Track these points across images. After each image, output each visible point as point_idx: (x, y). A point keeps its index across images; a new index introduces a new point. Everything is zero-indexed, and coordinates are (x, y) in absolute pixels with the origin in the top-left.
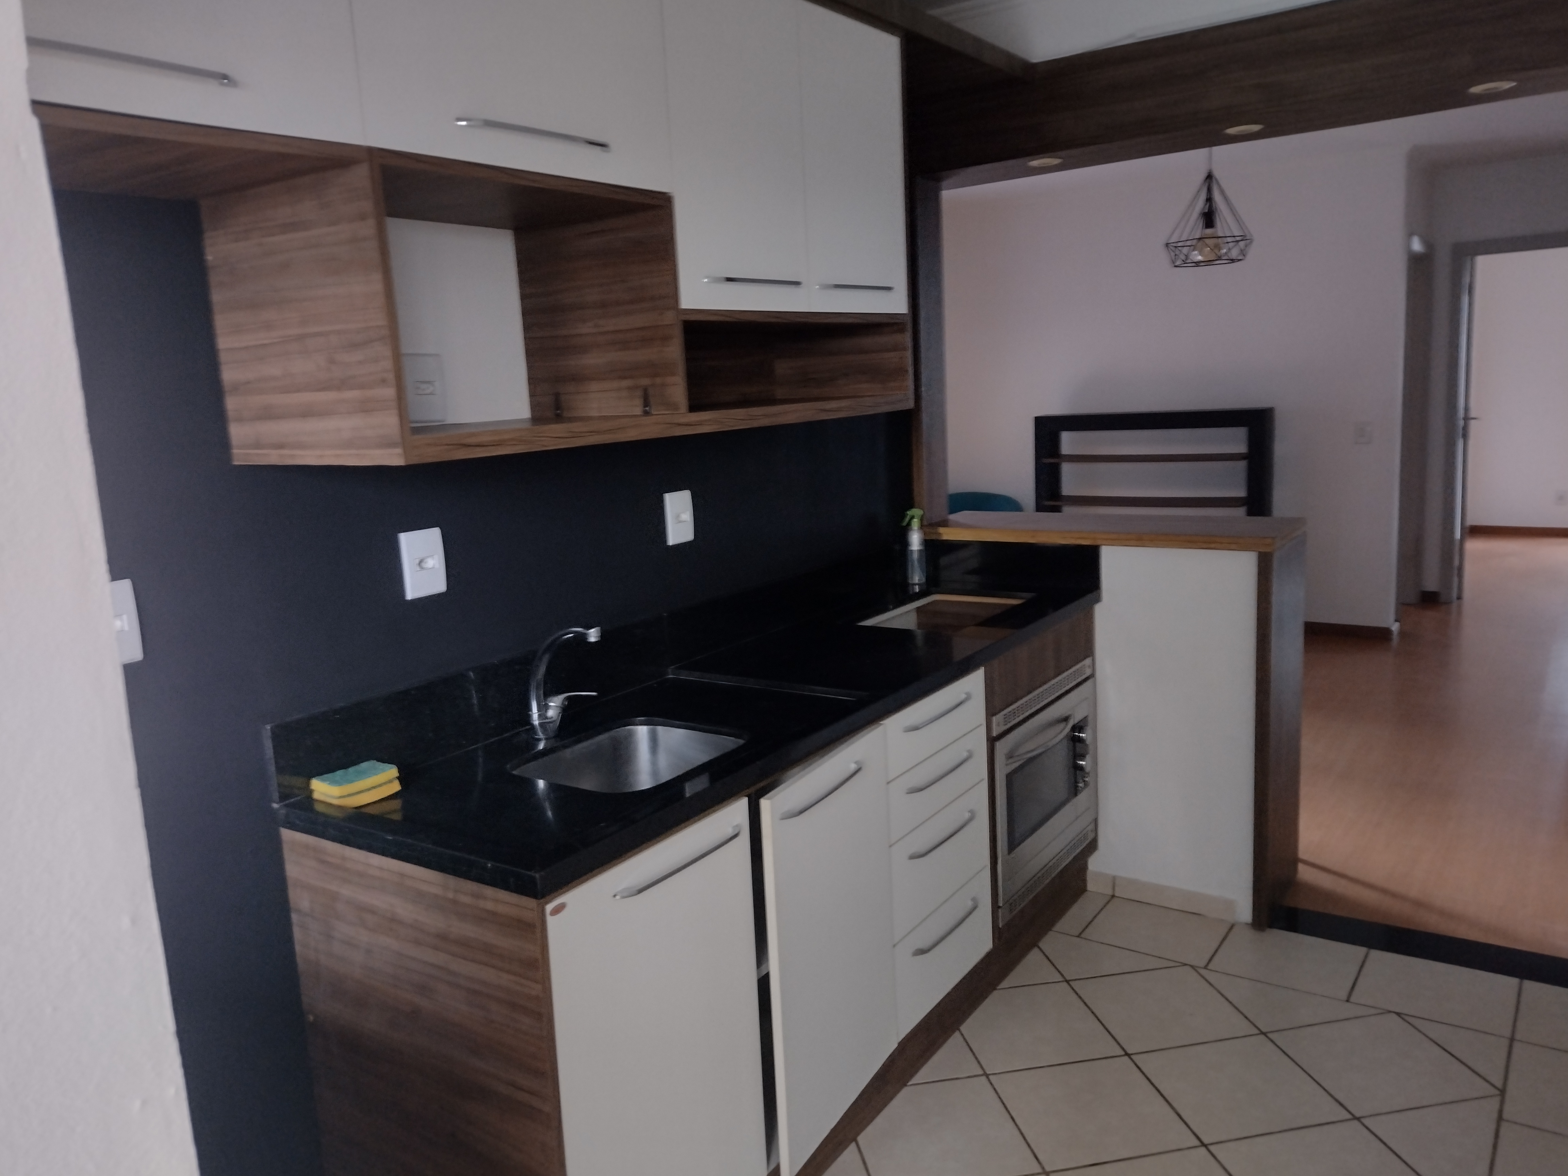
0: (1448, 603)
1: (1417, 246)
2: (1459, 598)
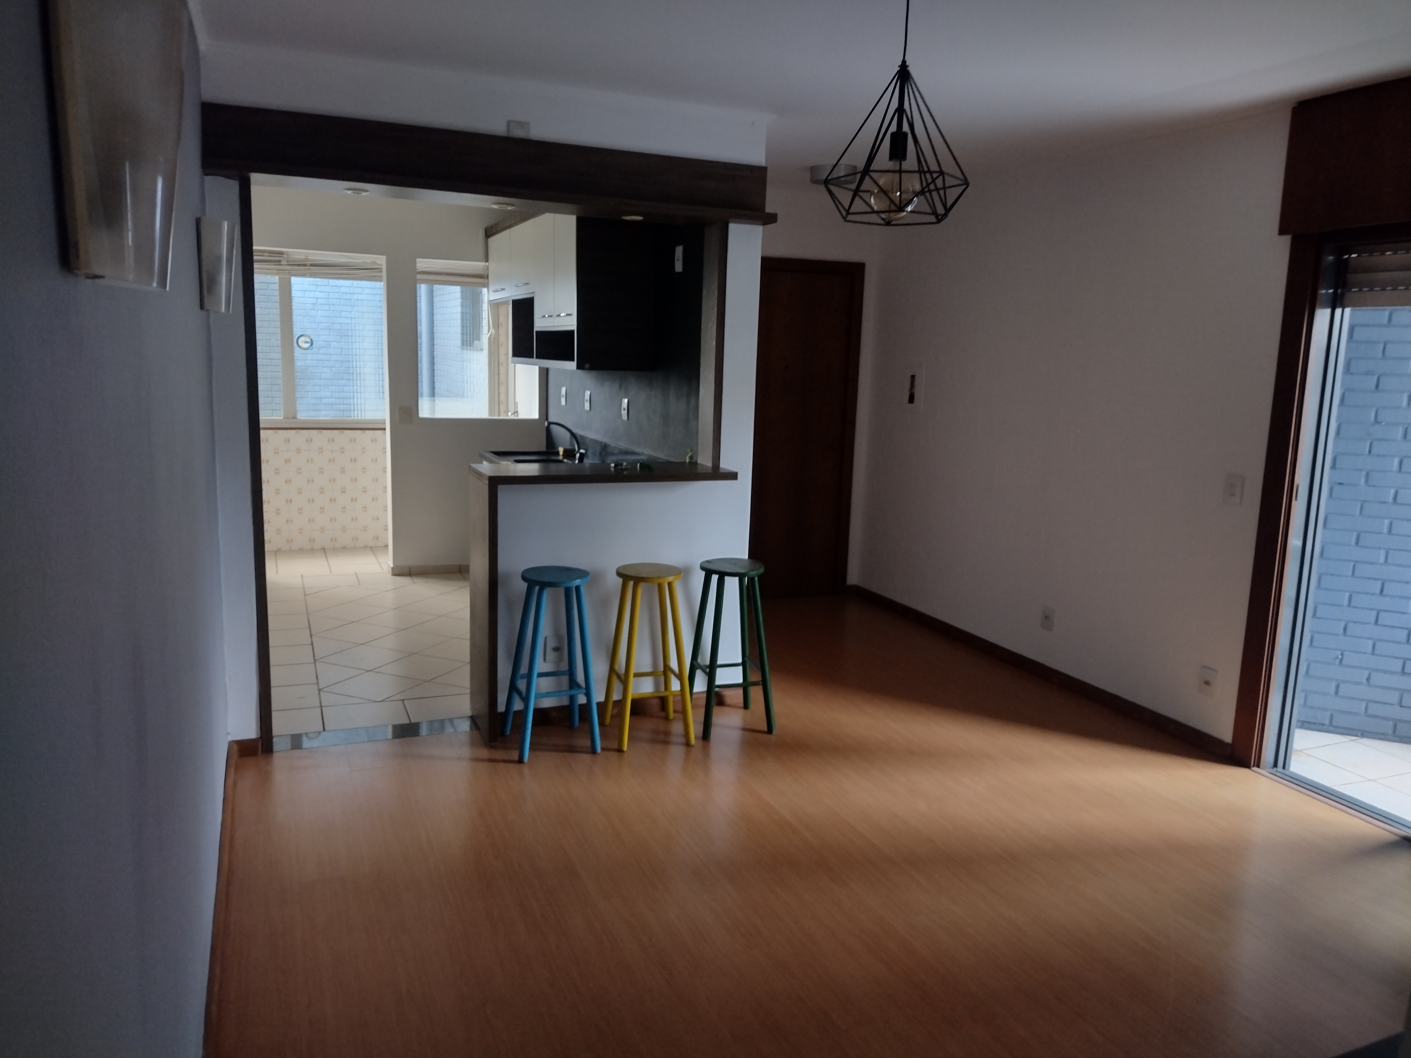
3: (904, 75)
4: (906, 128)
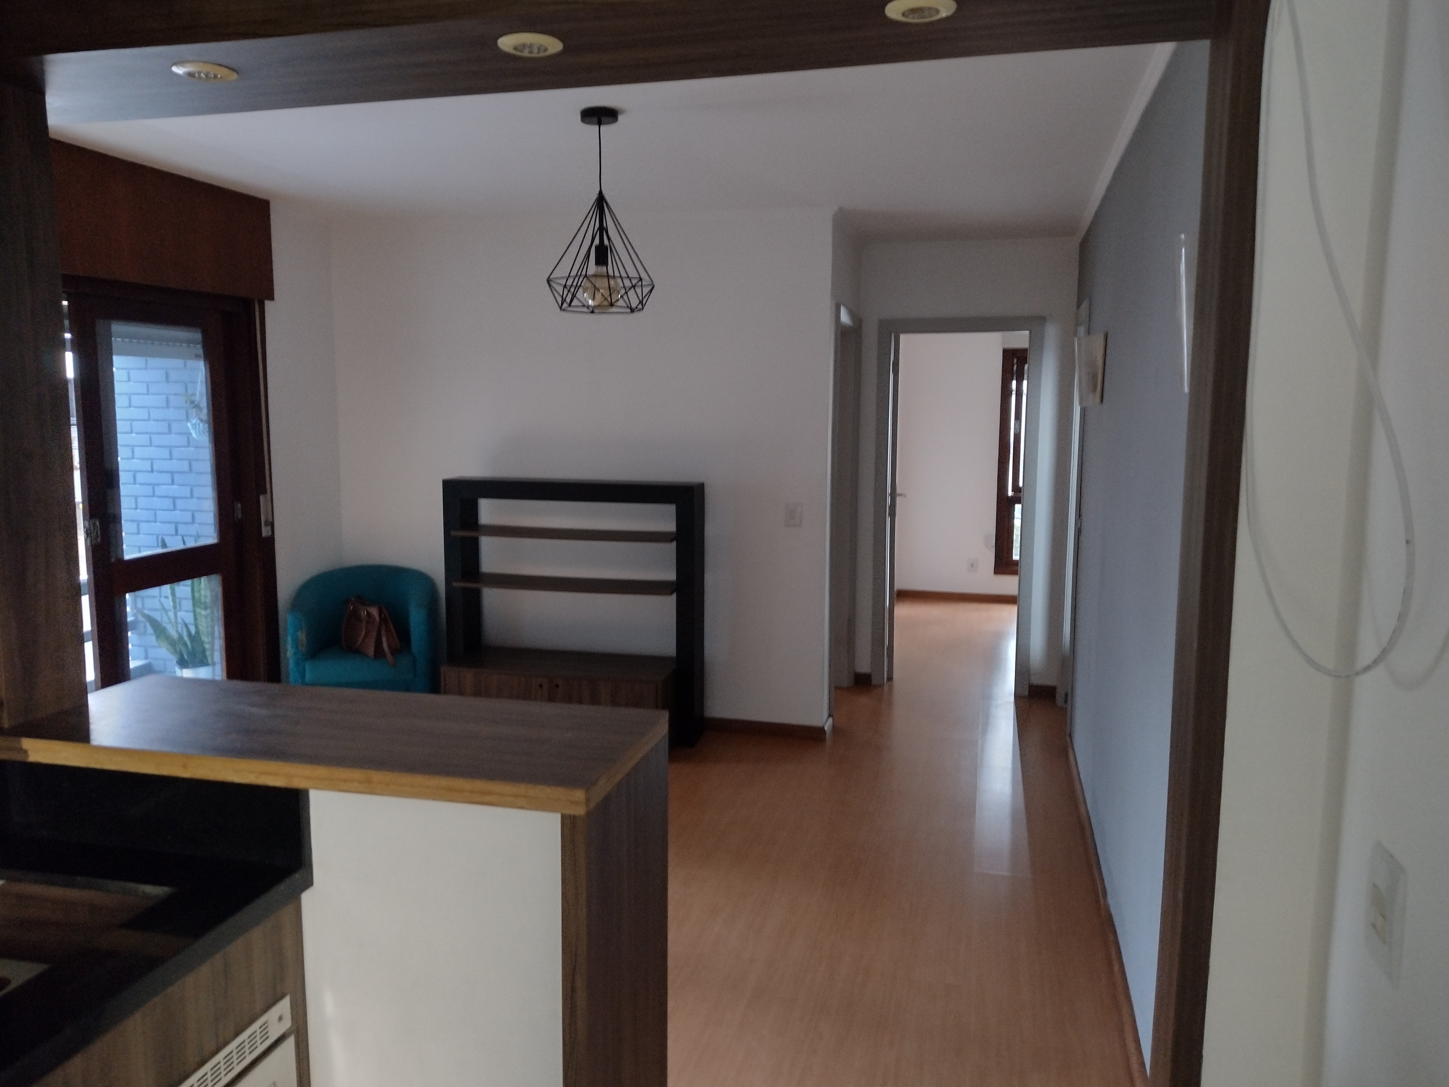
0: (881, 686)
1: (845, 318)
2: (890, 679)
3: (601, 201)
4: (606, 242)
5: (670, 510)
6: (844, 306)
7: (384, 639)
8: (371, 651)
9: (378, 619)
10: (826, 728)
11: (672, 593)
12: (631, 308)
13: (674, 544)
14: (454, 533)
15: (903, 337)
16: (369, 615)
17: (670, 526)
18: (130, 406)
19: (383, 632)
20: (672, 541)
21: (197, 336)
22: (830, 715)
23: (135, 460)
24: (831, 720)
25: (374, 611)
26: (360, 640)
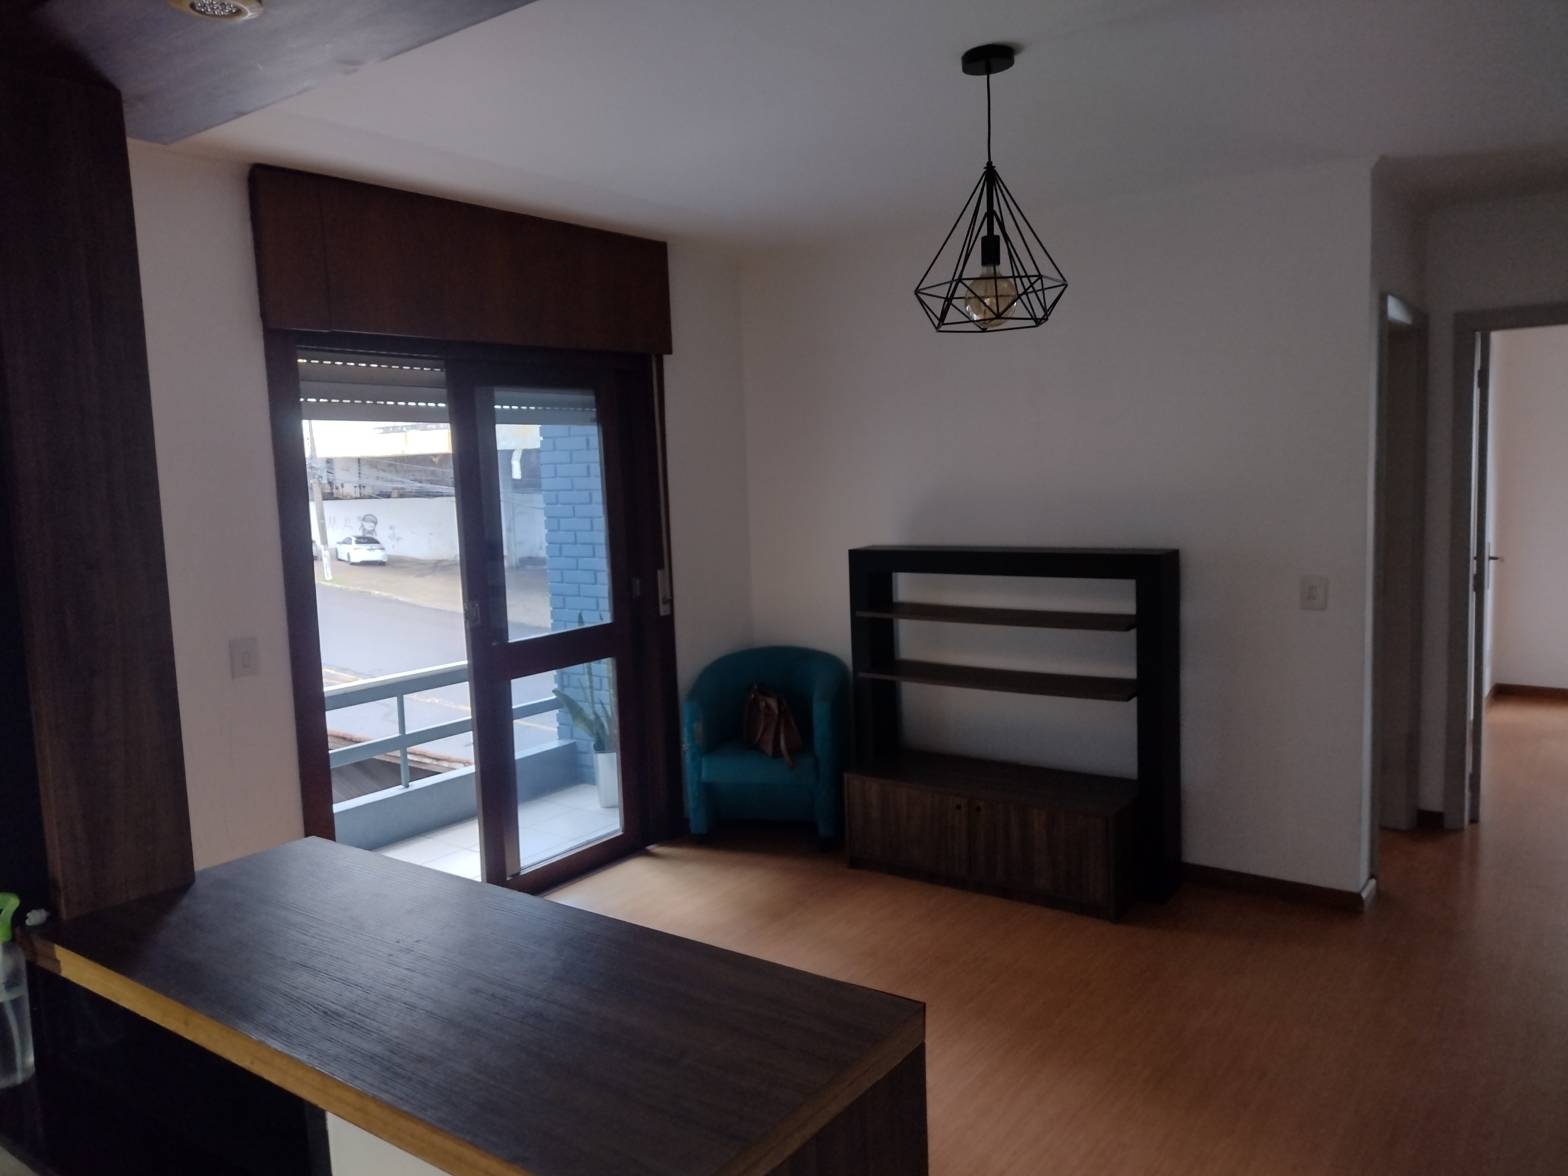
0: (1459, 830)
1: (1396, 311)
2: (1474, 820)
3: (991, 176)
5: (1128, 586)
6: (1394, 295)
7: (782, 736)
8: (769, 749)
9: (777, 711)
10: (1364, 895)
11: (1129, 699)
12: (1034, 318)
13: (1133, 633)
14: (859, 614)
15: (1496, 337)
16: (768, 706)
17: (1129, 607)
18: (556, 477)
19: (782, 729)
20: (1129, 629)
21: (590, 398)
22: (1372, 876)
23: (561, 532)
24: (1373, 882)
25: (773, 703)
26: (759, 736)
